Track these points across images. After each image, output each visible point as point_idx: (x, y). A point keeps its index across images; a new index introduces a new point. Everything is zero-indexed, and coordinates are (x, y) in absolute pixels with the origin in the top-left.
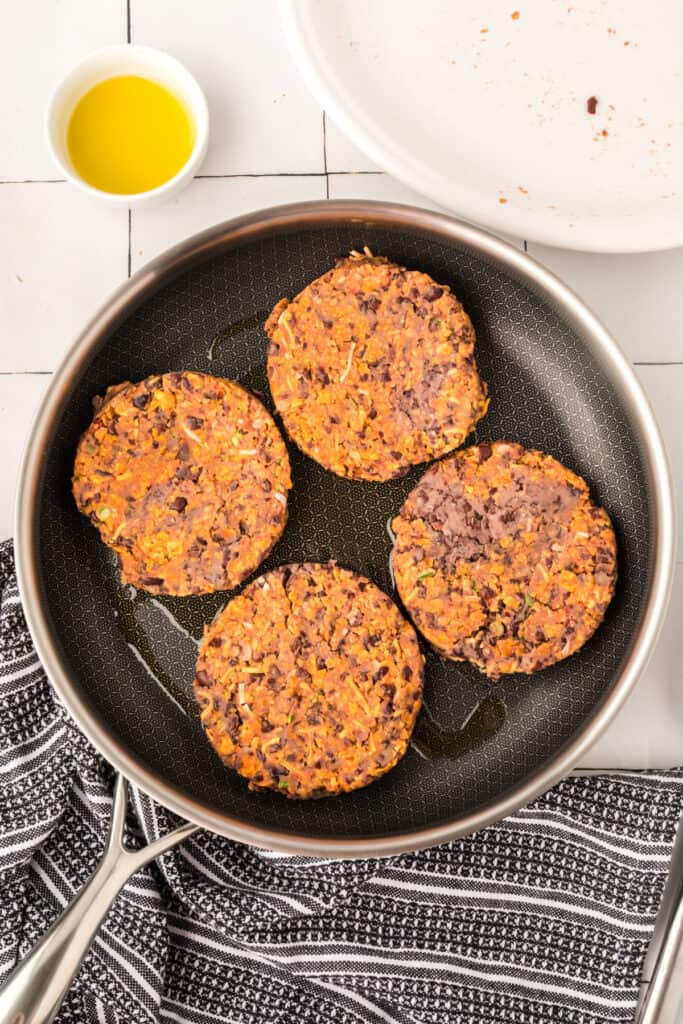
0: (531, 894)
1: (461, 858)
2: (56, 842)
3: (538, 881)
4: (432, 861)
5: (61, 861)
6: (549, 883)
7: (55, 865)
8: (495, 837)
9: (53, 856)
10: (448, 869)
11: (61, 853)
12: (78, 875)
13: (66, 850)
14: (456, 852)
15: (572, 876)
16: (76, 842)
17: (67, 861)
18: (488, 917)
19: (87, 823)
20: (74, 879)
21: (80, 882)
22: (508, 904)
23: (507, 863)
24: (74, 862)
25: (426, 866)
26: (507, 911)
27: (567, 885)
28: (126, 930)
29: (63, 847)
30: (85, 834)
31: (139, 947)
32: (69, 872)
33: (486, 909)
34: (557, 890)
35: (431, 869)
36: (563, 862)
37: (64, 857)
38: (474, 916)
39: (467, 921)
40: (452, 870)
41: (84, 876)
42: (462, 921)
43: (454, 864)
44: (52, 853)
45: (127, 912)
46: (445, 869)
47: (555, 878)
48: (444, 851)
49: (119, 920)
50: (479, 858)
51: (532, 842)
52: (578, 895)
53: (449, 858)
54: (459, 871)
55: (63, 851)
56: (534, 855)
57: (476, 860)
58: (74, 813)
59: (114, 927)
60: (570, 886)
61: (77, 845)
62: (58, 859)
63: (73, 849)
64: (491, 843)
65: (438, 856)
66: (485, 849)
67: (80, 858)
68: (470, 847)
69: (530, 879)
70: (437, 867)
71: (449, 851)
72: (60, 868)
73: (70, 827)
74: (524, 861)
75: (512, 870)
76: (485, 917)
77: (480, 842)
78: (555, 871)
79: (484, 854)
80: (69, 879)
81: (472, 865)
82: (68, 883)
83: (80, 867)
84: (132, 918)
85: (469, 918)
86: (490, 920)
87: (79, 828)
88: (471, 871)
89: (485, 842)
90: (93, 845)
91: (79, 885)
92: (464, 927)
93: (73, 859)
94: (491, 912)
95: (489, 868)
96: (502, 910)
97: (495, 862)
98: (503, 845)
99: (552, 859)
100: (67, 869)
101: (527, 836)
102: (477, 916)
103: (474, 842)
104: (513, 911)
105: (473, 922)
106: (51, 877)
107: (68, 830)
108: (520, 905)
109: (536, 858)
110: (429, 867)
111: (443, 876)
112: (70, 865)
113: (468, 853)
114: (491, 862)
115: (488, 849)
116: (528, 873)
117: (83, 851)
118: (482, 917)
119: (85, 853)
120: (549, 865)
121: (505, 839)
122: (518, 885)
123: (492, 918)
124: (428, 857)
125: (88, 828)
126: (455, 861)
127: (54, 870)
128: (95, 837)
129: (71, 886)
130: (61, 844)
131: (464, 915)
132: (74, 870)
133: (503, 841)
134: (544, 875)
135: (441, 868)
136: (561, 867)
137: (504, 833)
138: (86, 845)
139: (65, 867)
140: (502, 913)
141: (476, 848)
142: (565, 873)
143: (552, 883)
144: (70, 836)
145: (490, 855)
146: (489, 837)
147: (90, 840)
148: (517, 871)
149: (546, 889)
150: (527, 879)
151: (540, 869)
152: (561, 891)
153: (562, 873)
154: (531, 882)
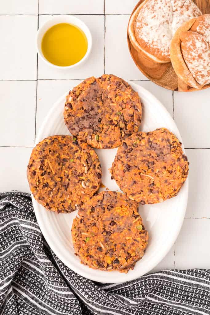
0: (192, 308)
1: (169, 293)
2: (29, 285)
3: (195, 304)
4: (159, 292)
5: (32, 291)
6: (198, 305)
8: (183, 288)
9: (29, 290)
10: (164, 296)
11: (32, 288)
12: (39, 294)
13: (34, 287)
14: (168, 291)
15: (207, 303)
16: (36, 283)
17: (35, 290)
18: (175, 311)
19: (38, 275)
20: (38, 296)
21: (41, 296)
22: (183, 309)
23: (186, 298)
24: (37, 290)
25: (157, 293)
26: (182, 311)
27: (204, 306)
28: (59, 307)
29: (32, 286)
31: (64, 311)
32: (37, 294)
33: (175, 309)
34: (200, 307)
35: (159, 294)
36: (204, 298)
37: (33, 289)
38: (170, 310)
39: (167, 311)
40: (165, 297)
41: (42, 294)
42: (165, 311)
43: (167, 295)
44: (29, 289)
45: (58, 300)
46: (163, 296)
47: (201, 303)
48: (164, 289)
49: (56, 304)
50: (176, 294)
51: (194, 291)
52: (207, 310)
53: (165, 292)
54: (168, 298)
55: (33, 287)
56: (195, 295)
57: (175, 295)
58: (33, 273)
59: (55, 307)
60: (205, 306)
62: (31, 290)
63: (36, 286)
64: (181, 290)
65: (162, 290)
66: (178, 292)
67: (39, 288)
68: (173, 290)
69: (192, 303)
70: (161, 295)
71: (166, 290)
73: (33, 278)
74: (191, 297)
75: (187, 300)
76: (174, 311)
77: (177, 289)
78: (201, 301)
79: (178, 294)
80: (37, 296)
81: (173, 297)
82: (37, 298)
83: (40, 291)
84: (60, 301)
85: (168, 310)
86: (175, 312)
88: (172, 299)
89: (179, 290)
90: (42, 282)
91: (41, 297)
92: (166, 313)
93: (37, 289)
94: (176, 310)
95: (179, 299)
96: (180, 310)
97: (181, 297)
98: (185, 291)
99: (201, 297)
101: (193, 288)
102: (171, 310)
103: (175, 288)
104: (184, 311)
105: (169, 312)
106: (31, 297)
107: (32, 279)
108: (187, 310)
109: (195, 296)
110: (158, 294)
111: (162, 298)
112: (36, 291)
113: (172, 292)
114: (180, 297)
115: (180, 292)
116: (192, 301)
117: (39, 285)
118: (173, 311)
119: (40, 286)
120: (199, 299)
121: (186, 289)
122: (187, 304)
123: (176, 312)
124: (158, 290)
125: (39, 277)
126: (168, 294)
127: (31, 295)
128: (42, 279)
129: (38, 298)
130: (31, 285)
131: (166, 309)
132: (38, 293)
133: (186, 290)
134: (197, 302)
135: (162, 295)
136: (203, 300)
137: (186, 287)
138: (40, 283)
139: (34, 293)
140: (180, 311)
141: (176, 291)
142: (204, 302)
143: (199, 305)
144: (34, 281)
145: (180, 294)
146: (181, 288)
148: (188, 300)
149: (197, 307)
150: (191, 303)
151: (196, 300)
152: (202, 308)
153: (203, 302)
154: (193, 304)
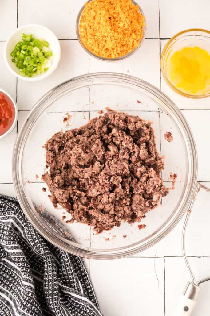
7: (4, 289)
30: (12, 274)
61: (11, 279)
72: (6, 289)
87: (10, 273)
100: (9, 289)
147: (15, 276)
